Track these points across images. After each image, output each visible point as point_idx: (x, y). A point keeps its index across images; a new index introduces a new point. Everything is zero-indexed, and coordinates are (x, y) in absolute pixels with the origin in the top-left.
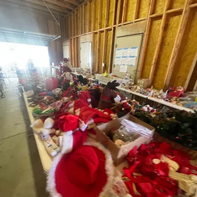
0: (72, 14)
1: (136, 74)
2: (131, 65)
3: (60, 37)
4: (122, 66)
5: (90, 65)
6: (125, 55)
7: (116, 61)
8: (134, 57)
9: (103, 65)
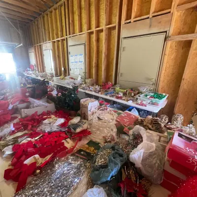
0: (33, 24)
1: (85, 75)
2: (81, 68)
3: (22, 44)
4: (76, 70)
5: (53, 70)
6: (76, 61)
7: (71, 66)
8: (82, 62)
9: (63, 69)
